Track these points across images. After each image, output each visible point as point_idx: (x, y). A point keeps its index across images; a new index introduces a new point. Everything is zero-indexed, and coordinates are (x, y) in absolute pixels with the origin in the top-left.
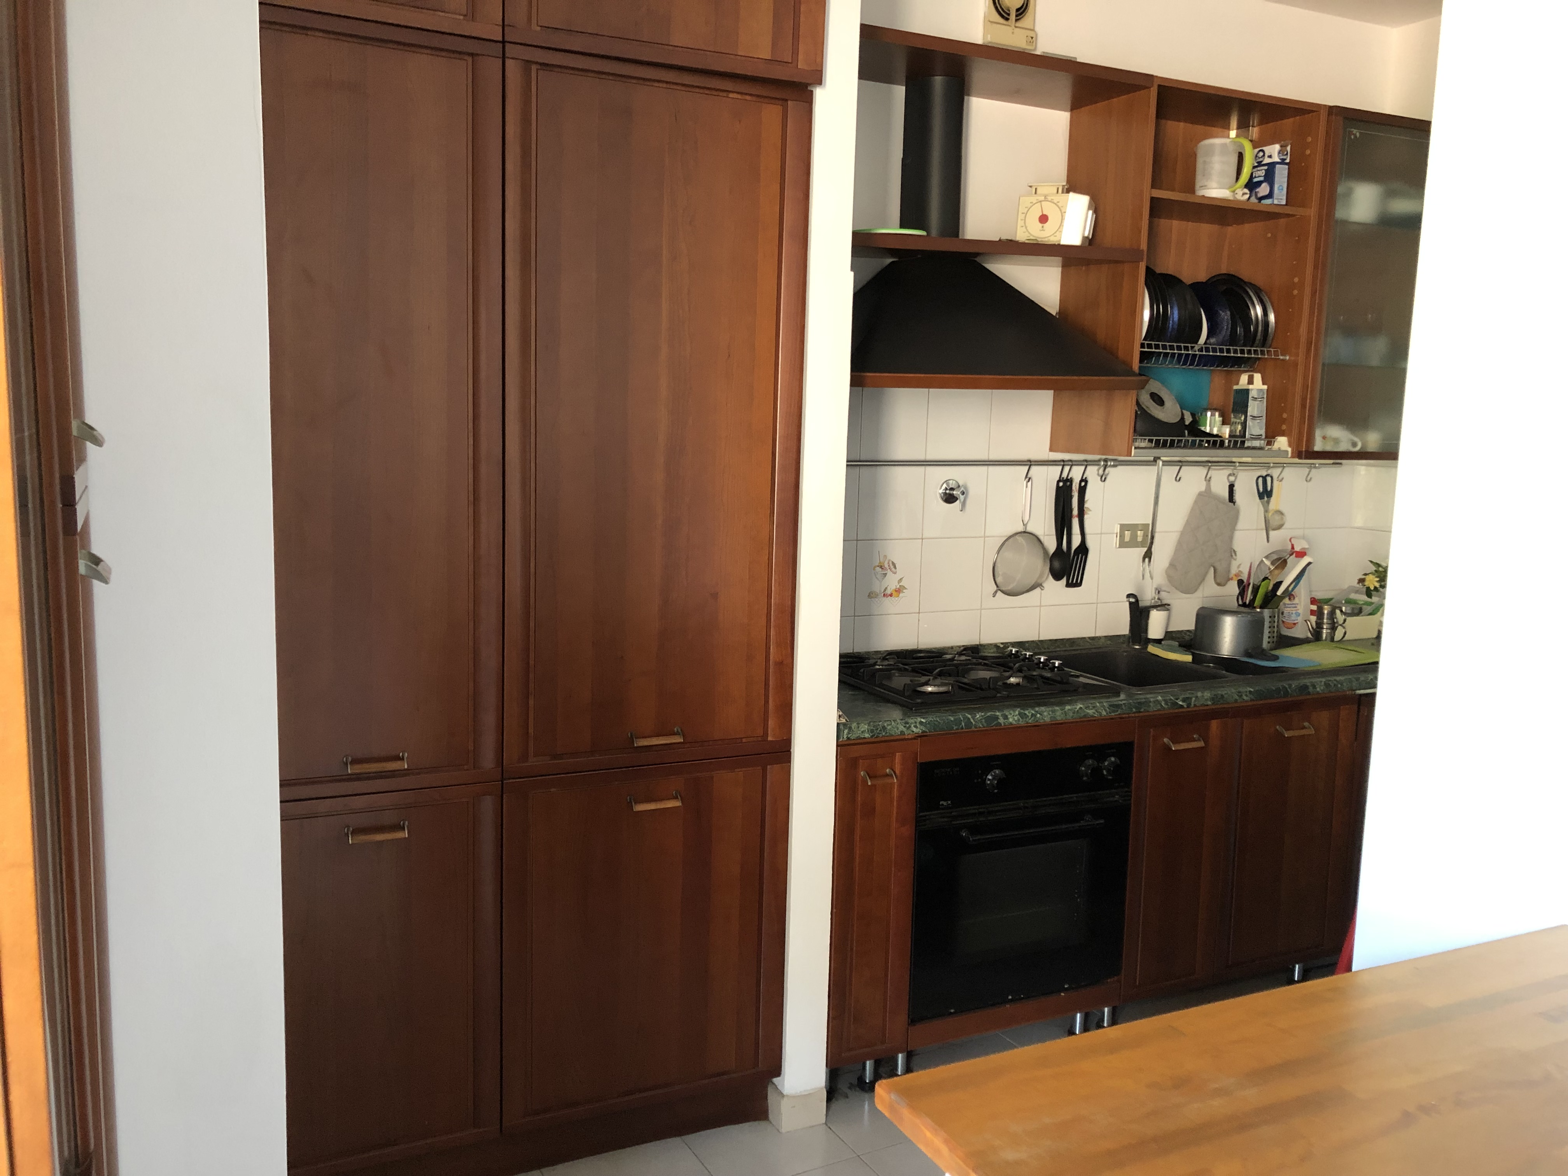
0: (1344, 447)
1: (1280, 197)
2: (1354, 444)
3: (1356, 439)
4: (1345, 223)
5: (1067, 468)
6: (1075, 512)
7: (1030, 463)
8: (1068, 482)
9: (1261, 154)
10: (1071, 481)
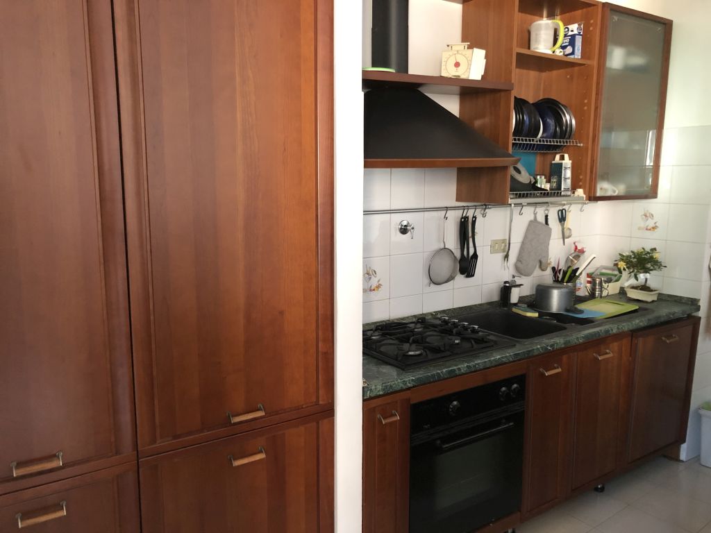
0: (609, 193)
1: (578, 55)
2: (614, 192)
3: (615, 189)
4: (610, 69)
5: (466, 211)
6: (470, 235)
7: (447, 209)
8: (466, 218)
9: (567, 30)
10: (468, 218)
